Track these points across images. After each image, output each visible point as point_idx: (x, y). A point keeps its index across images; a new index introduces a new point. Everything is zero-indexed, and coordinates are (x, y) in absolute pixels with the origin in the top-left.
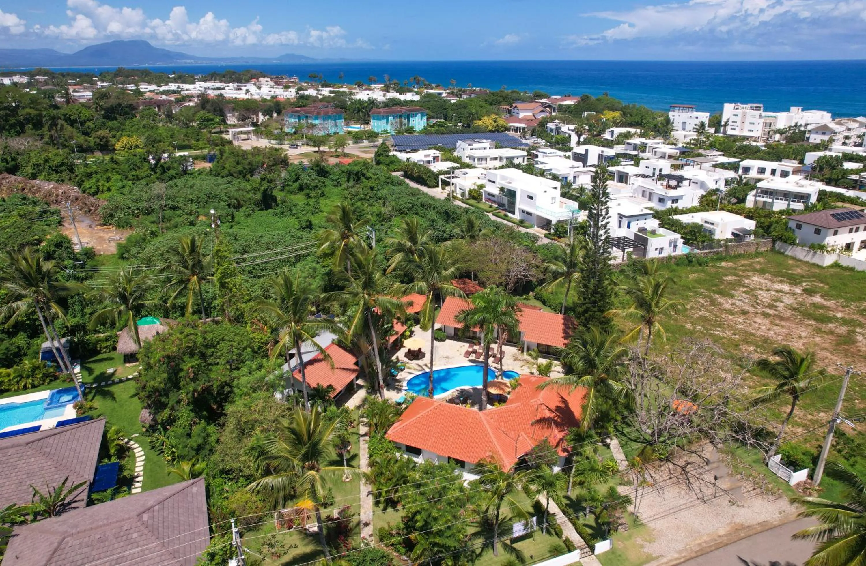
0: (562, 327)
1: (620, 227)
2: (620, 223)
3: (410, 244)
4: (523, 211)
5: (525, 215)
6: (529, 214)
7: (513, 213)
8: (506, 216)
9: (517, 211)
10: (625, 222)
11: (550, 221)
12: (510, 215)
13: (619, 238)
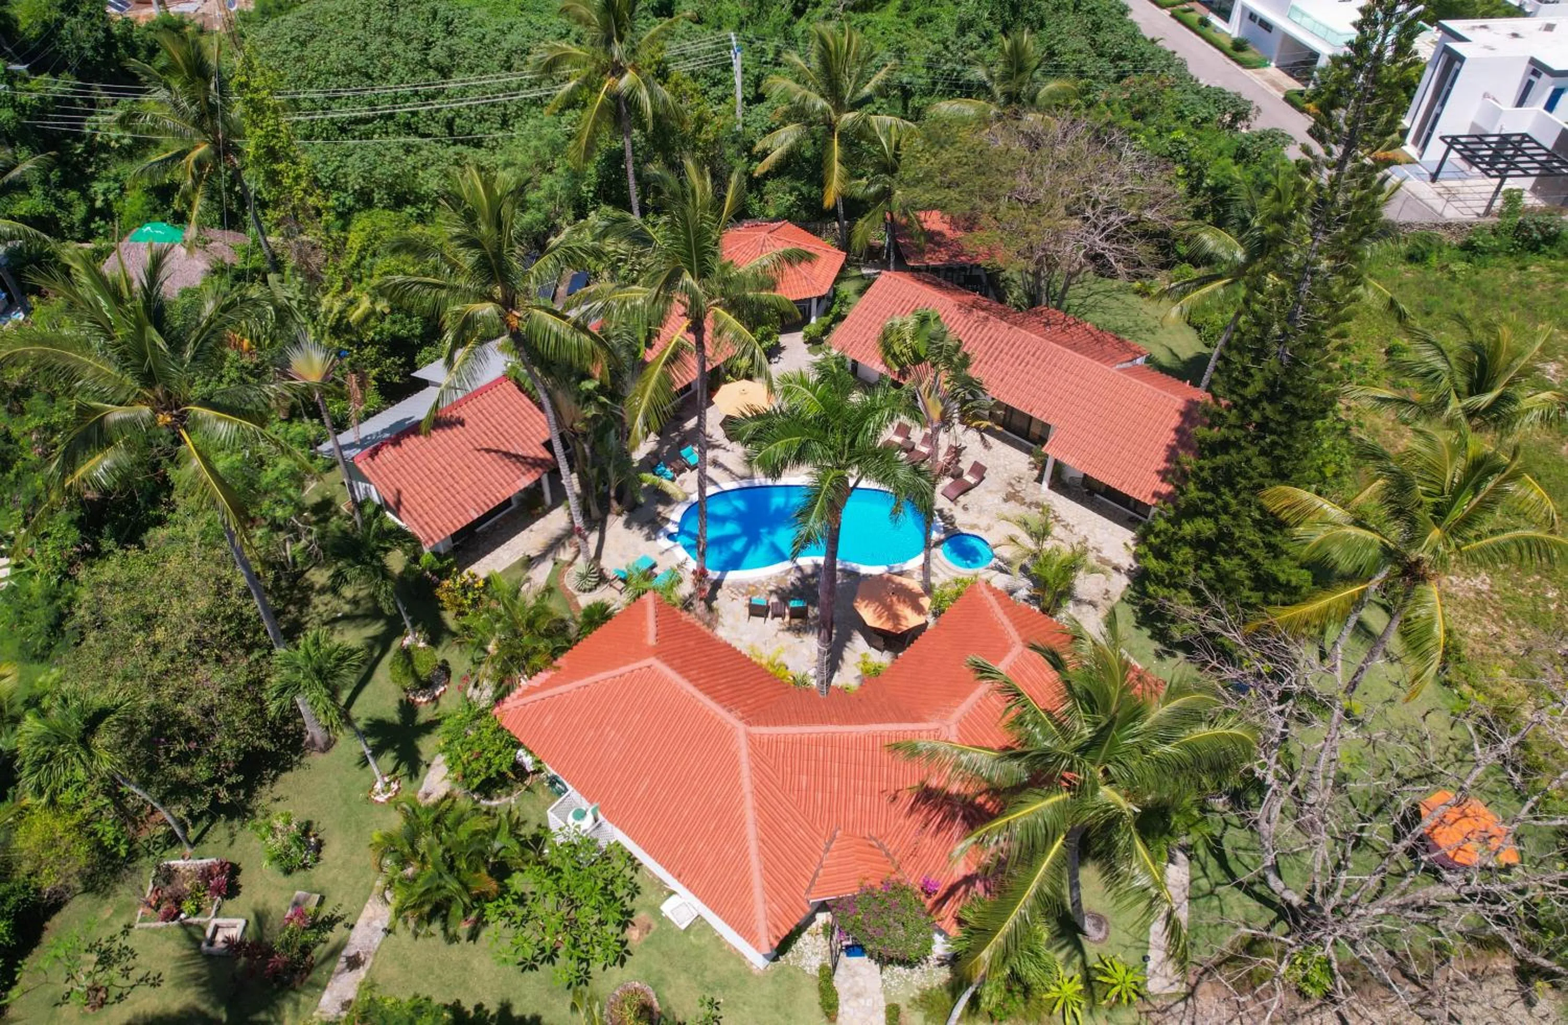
0: (1169, 437)
1: (1521, 103)
2: (1527, 89)
3: (821, 103)
4: (1253, 16)
5: (1255, 25)
6: (1266, 26)
7: (1225, 15)
8: (1205, 23)
9: (1236, 15)
10: (1544, 88)
11: (1315, 56)
12: (1215, 20)
13: (1504, 139)
